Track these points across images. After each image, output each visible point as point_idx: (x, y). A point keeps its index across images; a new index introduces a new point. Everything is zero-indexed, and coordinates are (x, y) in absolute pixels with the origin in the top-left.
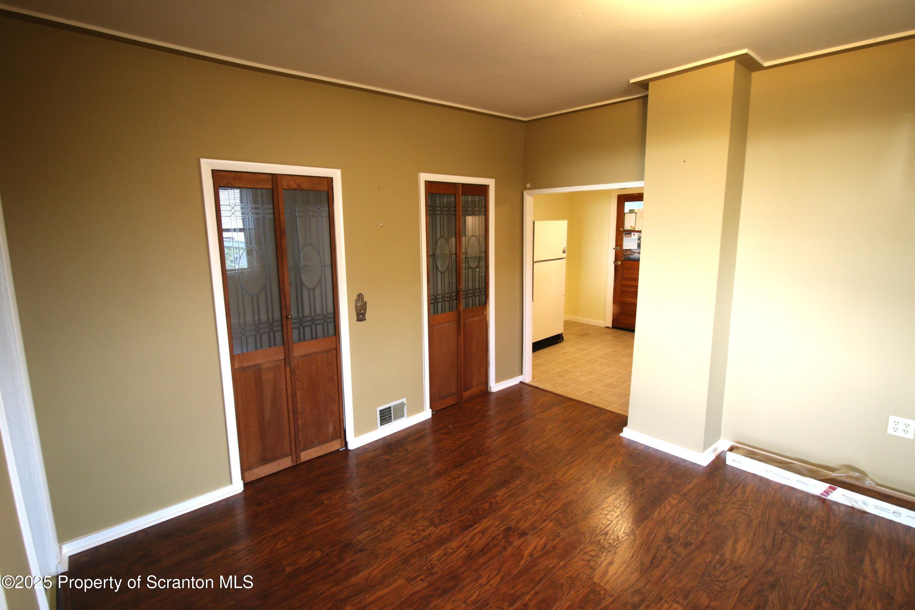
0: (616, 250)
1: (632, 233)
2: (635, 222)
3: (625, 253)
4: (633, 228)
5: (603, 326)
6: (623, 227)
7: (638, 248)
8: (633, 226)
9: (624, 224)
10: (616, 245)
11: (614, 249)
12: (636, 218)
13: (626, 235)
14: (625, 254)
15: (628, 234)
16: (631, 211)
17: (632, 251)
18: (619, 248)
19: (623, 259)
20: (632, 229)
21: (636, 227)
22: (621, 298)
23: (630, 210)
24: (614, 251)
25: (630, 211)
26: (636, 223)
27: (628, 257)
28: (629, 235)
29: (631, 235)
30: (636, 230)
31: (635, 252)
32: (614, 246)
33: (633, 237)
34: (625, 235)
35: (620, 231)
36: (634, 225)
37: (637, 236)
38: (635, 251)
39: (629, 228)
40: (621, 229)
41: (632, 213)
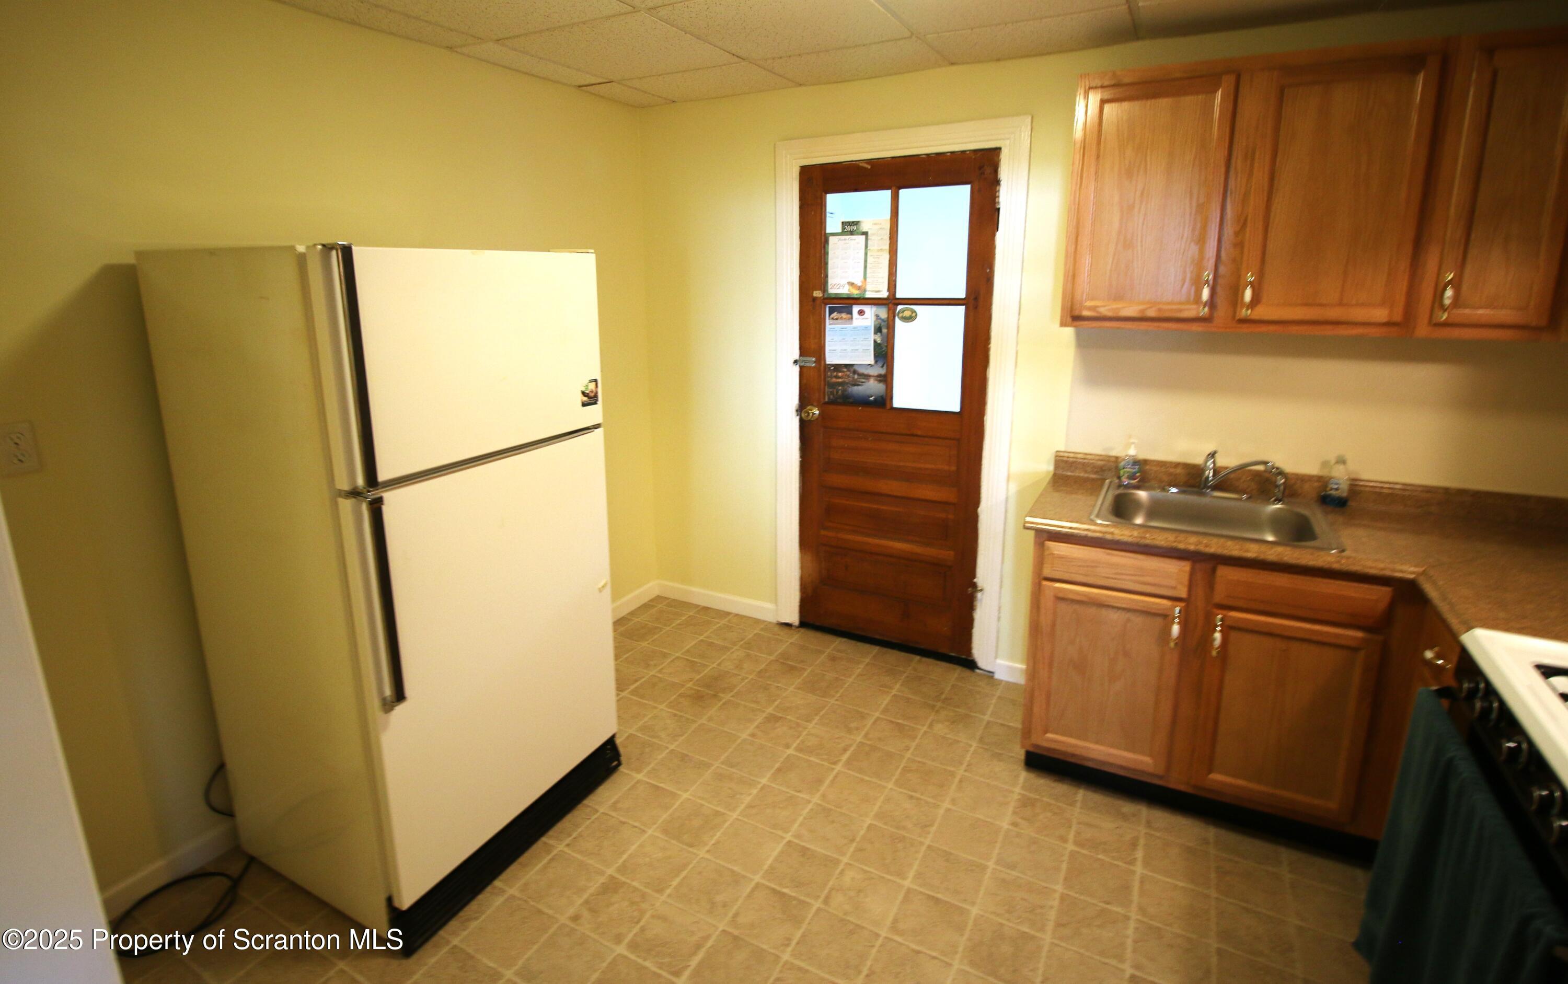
0: (801, 367)
1: (856, 309)
2: (865, 267)
3: (831, 377)
4: (859, 288)
5: (772, 618)
6: (824, 285)
7: (876, 362)
8: (858, 281)
9: (826, 276)
10: (803, 351)
11: (796, 362)
12: (866, 254)
13: (835, 315)
14: (834, 380)
15: (840, 311)
16: (848, 228)
17: (855, 372)
18: (811, 361)
19: (826, 400)
20: (855, 293)
21: (869, 287)
22: (823, 532)
23: (844, 224)
24: (797, 369)
25: (843, 228)
26: (868, 271)
27: (844, 391)
28: (844, 315)
29: (850, 313)
30: (869, 295)
31: (867, 377)
32: (796, 354)
33: (857, 321)
34: (830, 314)
35: (815, 299)
36: (862, 278)
37: (874, 318)
38: (866, 372)
39: (844, 290)
40: (817, 294)
41: (852, 233)
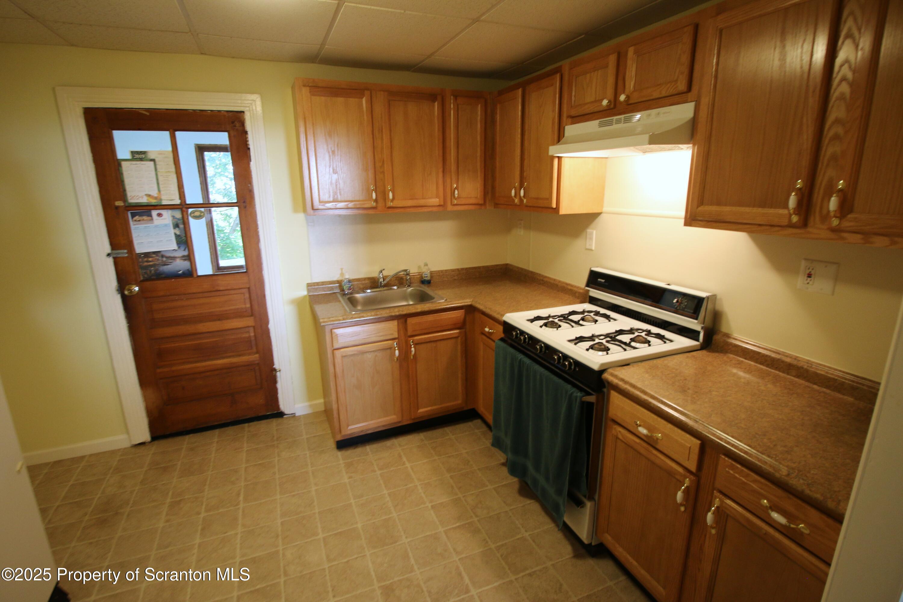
0: (115, 259)
1: (154, 213)
2: (158, 184)
3: (143, 262)
4: (156, 198)
5: (126, 444)
6: (123, 195)
7: (179, 247)
8: (155, 193)
9: (125, 190)
10: (114, 245)
11: (109, 255)
12: (157, 175)
13: (137, 218)
14: (146, 264)
15: (141, 215)
16: (137, 156)
17: (163, 256)
18: (123, 253)
19: (142, 279)
20: (153, 202)
21: (163, 197)
22: (159, 370)
23: (133, 153)
24: (110, 261)
25: (133, 156)
26: (161, 186)
27: (157, 270)
28: (145, 218)
29: (150, 216)
30: (164, 203)
31: (174, 258)
32: (107, 248)
33: (157, 220)
34: (133, 217)
35: (117, 208)
36: (156, 191)
37: (171, 219)
38: (172, 255)
39: (144, 200)
40: (119, 203)
41: (141, 160)
